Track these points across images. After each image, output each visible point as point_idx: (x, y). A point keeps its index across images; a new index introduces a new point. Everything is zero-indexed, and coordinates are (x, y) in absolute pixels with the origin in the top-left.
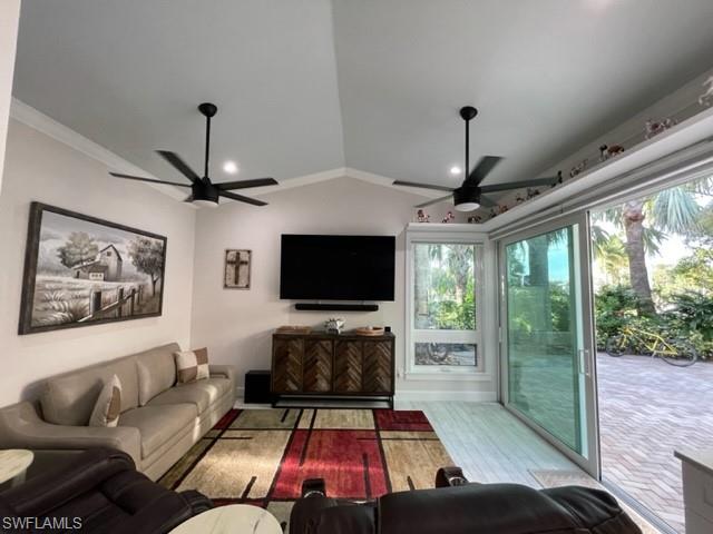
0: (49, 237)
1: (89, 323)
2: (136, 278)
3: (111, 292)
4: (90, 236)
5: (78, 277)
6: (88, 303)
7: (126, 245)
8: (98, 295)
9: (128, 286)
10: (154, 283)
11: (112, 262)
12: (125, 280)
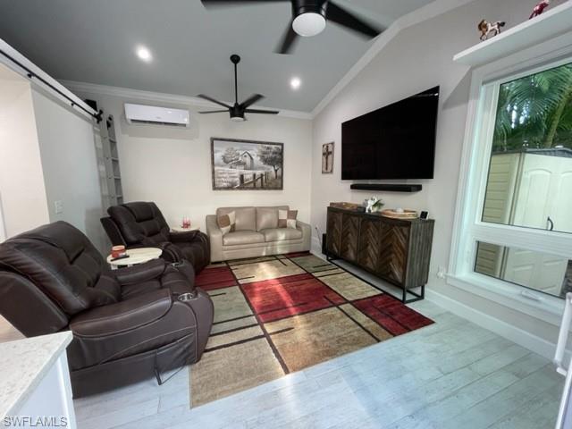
0: (218, 151)
1: (238, 188)
2: (263, 168)
3: (248, 175)
4: (235, 148)
5: (231, 168)
6: (238, 179)
7: (255, 151)
8: (242, 177)
9: (258, 173)
10: (276, 171)
11: (248, 160)
12: (256, 169)
